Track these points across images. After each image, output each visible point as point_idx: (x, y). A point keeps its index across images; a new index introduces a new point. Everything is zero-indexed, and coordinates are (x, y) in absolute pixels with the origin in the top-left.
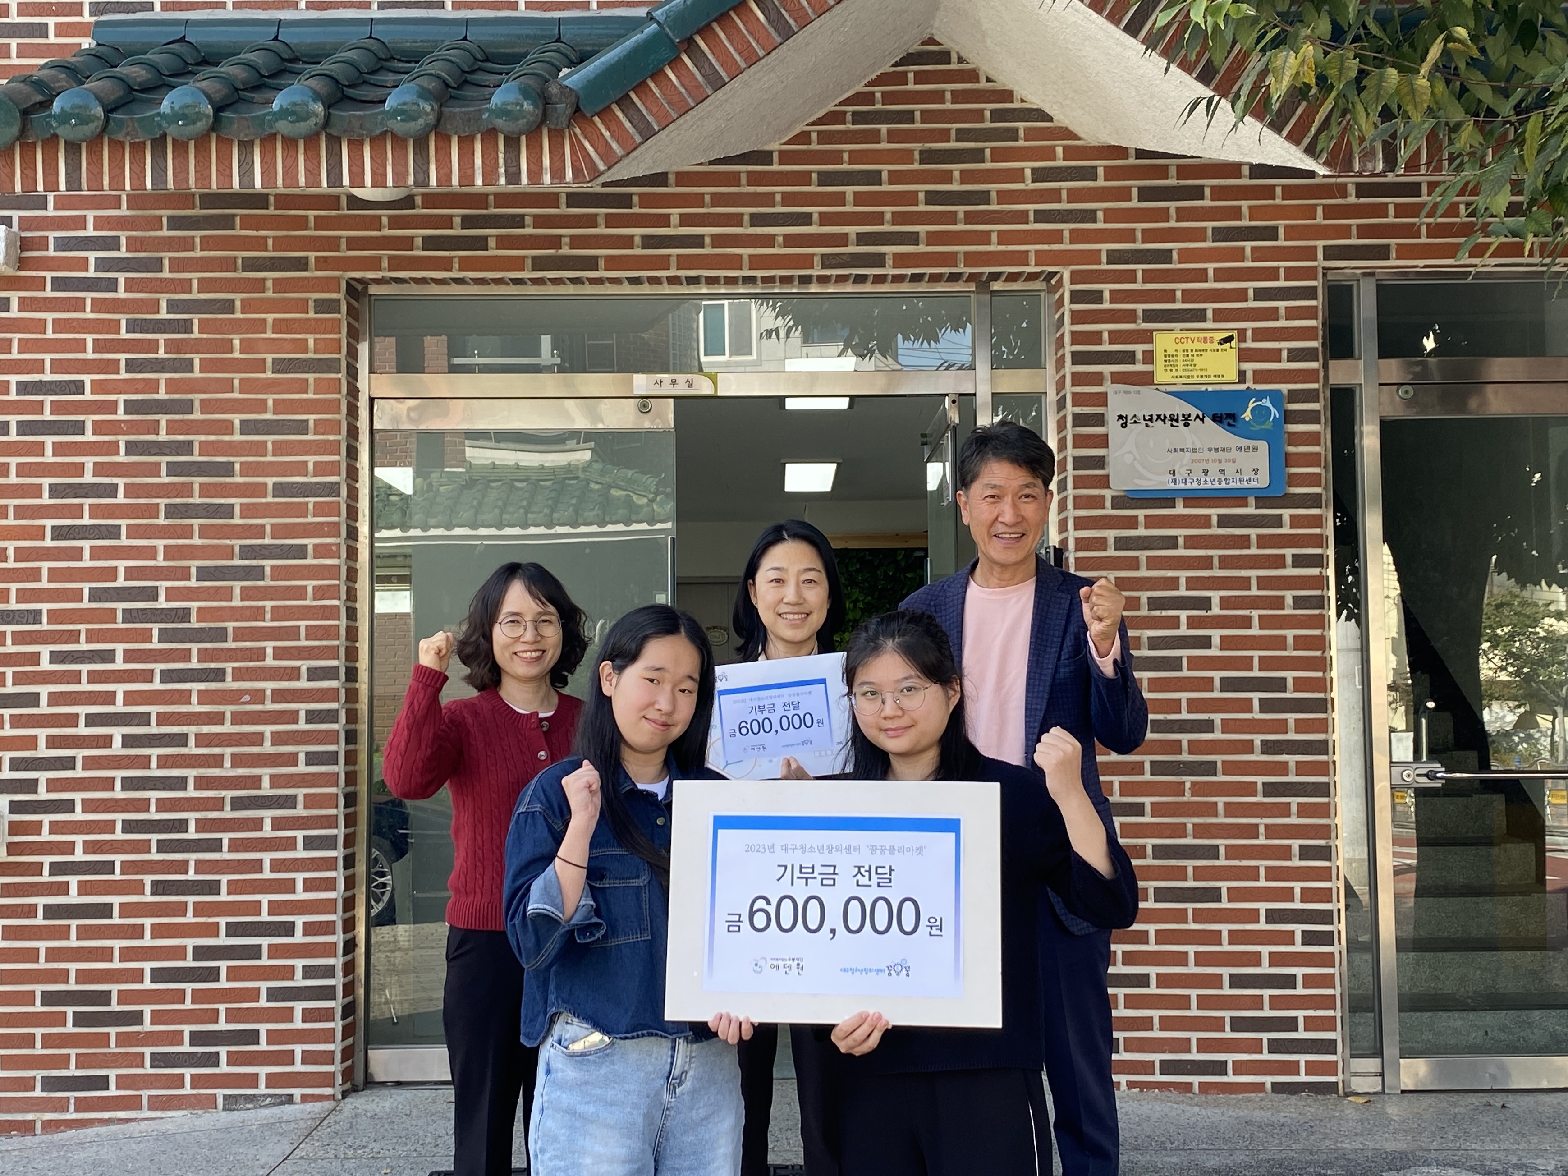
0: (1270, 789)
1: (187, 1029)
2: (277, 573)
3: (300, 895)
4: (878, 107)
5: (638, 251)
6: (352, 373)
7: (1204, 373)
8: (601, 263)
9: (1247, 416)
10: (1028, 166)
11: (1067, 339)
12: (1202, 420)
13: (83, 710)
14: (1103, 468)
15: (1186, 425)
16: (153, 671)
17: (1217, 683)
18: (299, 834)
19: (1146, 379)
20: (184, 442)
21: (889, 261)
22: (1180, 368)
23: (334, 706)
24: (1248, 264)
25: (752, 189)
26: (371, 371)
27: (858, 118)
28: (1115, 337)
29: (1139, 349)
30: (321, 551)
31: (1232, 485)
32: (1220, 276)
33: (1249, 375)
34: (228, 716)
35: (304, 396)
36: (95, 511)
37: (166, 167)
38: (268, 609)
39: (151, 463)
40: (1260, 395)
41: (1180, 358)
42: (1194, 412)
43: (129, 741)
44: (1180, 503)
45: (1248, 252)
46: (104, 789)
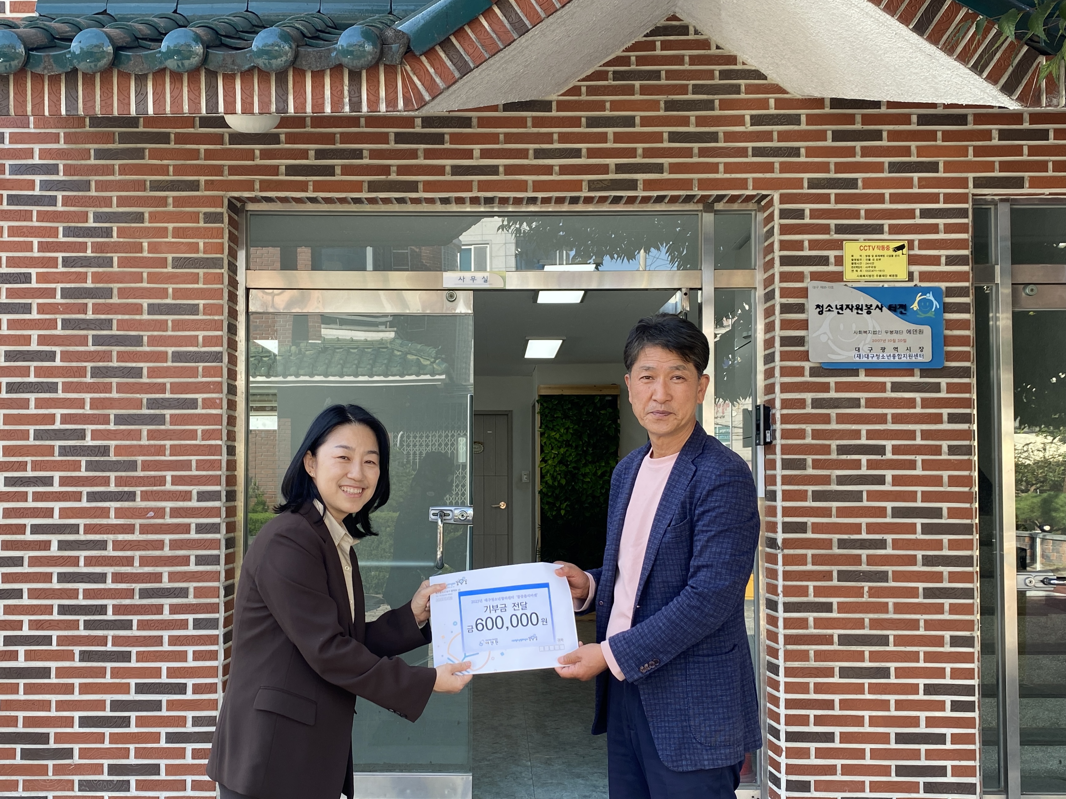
0: (929, 593)
1: (106, 763)
2: (175, 420)
3: (191, 663)
4: (633, 67)
5: (448, 178)
6: (233, 269)
7: (882, 273)
8: (421, 186)
9: (915, 306)
10: (747, 114)
11: (776, 246)
12: (881, 309)
13: (29, 522)
14: (803, 346)
15: (869, 313)
16: (81, 492)
17: (889, 511)
18: (190, 618)
19: (837, 277)
20: (105, 320)
21: (640, 186)
22: (864, 269)
23: (217, 520)
24: (916, 190)
25: (535, 130)
26: (247, 268)
27: (618, 76)
28: (814, 245)
29: (832, 254)
30: (208, 404)
31: (904, 360)
32: (895, 199)
33: (916, 275)
34: (137, 527)
35: (196, 286)
36: (39, 372)
37: (77, 97)
38: (168, 447)
39: (81, 336)
40: (925, 291)
41: (864, 262)
42: (875, 303)
43: (63, 545)
44: (862, 373)
45: (916, 181)
46: (44, 582)
